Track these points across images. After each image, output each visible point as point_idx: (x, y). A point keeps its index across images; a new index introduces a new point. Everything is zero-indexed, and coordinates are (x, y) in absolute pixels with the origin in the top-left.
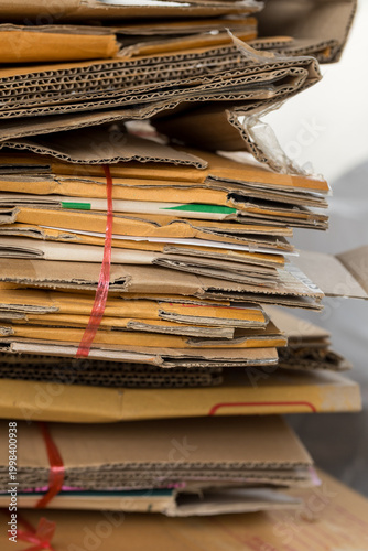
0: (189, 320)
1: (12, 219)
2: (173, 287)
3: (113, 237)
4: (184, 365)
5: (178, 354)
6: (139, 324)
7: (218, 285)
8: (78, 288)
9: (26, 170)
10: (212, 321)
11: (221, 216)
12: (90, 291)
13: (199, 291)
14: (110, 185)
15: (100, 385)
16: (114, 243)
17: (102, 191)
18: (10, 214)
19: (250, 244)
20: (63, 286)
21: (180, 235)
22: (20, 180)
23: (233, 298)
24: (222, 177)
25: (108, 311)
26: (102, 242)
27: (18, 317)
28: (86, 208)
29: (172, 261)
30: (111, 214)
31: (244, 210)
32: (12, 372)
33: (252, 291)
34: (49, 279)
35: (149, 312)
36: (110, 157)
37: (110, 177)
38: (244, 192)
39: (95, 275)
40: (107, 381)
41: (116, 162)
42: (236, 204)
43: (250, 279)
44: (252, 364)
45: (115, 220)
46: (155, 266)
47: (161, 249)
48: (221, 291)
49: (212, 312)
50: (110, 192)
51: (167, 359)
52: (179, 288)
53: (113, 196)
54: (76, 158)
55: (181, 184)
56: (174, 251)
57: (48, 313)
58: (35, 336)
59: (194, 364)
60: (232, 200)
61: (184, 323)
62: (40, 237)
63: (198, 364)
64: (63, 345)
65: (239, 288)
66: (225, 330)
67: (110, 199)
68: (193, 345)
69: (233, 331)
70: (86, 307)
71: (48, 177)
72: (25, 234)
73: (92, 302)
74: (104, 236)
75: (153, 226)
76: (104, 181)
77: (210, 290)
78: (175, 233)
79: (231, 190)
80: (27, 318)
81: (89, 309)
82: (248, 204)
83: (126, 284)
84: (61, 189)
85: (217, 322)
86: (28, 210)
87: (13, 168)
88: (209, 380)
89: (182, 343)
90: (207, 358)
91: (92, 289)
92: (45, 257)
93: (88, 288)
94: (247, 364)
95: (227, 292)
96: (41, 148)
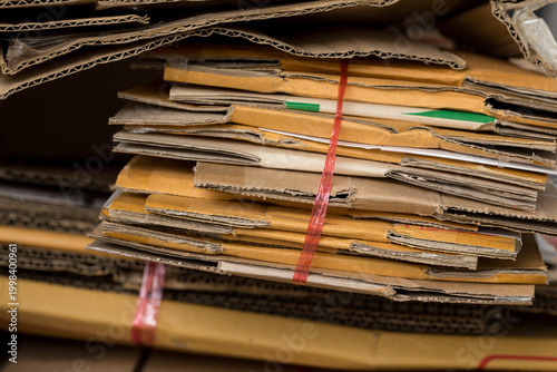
0: (423, 244)
1: (224, 119)
2: (407, 204)
3: (340, 143)
4: (420, 299)
5: (413, 285)
6: (364, 246)
7: (461, 205)
8: (293, 199)
9: (251, 65)
10: (450, 247)
11: (476, 125)
12: (306, 204)
13: (438, 211)
14: (343, 85)
15: (356, 325)
16: (339, 151)
17: (333, 90)
18: (224, 113)
19: (500, 157)
20: (275, 197)
21: (421, 145)
22: (238, 74)
23: (479, 221)
24: (482, 80)
25: (327, 229)
26: (325, 148)
27: (224, 231)
28: (314, 110)
29: (409, 174)
30: (339, 117)
31: (504, 119)
32: (254, 304)
33: (502, 213)
34: (258, 188)
35: (375, 232)
36: (344, 51)
37: (345, 75)
38: (504, 98)
39: (313, 186)
40: (363, 322)
41: (350, 57)
42: (494, 111)
43: (501, 200)
44: (502, 302)
45: (344, 123)
46: (388, 180)
47: (399, 161)
48: (464, 212)
49: (453, 237)
50: (342, 93)
51: (400, 291)
52: (413, 206)
53: (345, 97)
54: (302, 51)
55: (428, 86)
56: (413, 163)
57: (257, 228)
58: (248, 256)
59: (431, 299)
60: (489, 106)
61: (416, 248)
62: (259, 141)
63: (436, 299)
64: (278, 268)
65: (486, 210)
66: (466, 259)
67: (340, 100)
68: (433, 276)
69: (475, 260)
70: (301, 222)
71: (272, 73)
72: (242, 137)
73: (308, 218)
74: (328, 142)
75: (387, 133)
76: (338, 79)
77: (450, 211)
78: (414, 142)
79: (489, 94)
80: (234, 232)
81: (305, 226)
82: (508, 111)
83: (349, 199)
84: (287, 86)
85: (456, 248)
86: (244, 109)
87: (238, 61)
88: (482, 327)
89: (420, 273)
90: (447, 292)
91: (309, 202)
92: (261, 164)
93: (303, 201)
94: (496, 302)
95: (471, 214)
96: (259, 37)
